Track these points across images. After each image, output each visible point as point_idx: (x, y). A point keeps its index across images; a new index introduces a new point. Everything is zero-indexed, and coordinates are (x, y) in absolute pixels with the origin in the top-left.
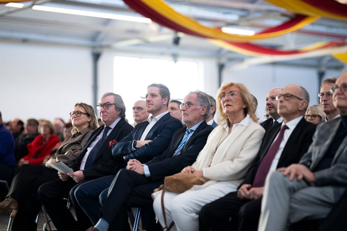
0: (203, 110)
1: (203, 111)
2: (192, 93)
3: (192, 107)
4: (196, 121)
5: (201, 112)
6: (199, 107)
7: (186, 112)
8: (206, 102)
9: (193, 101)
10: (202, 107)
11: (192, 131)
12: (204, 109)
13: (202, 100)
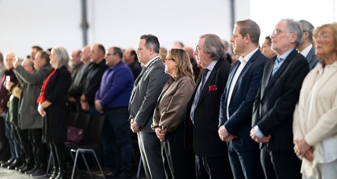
0: (293, 37)
1: (293, 39)
2: (283, 20)
3: (281, 35)
4: (285, 49)
5: (291, 39)
6: (288, 34)
7: (275, 39)
8: (296, 29)
9: (282, 29)
10: (292, 34)
11: (281, 59)
12: (295, 36)
13: (292, 27)
